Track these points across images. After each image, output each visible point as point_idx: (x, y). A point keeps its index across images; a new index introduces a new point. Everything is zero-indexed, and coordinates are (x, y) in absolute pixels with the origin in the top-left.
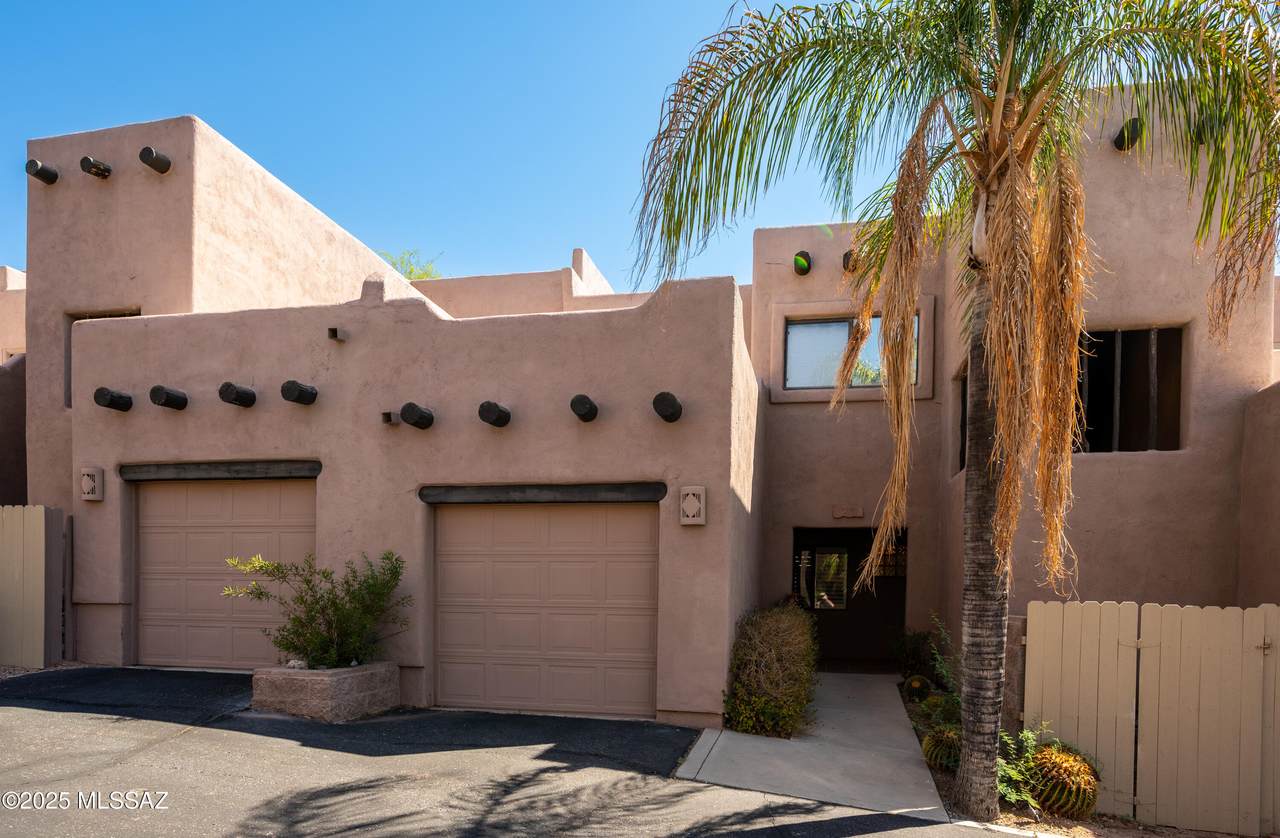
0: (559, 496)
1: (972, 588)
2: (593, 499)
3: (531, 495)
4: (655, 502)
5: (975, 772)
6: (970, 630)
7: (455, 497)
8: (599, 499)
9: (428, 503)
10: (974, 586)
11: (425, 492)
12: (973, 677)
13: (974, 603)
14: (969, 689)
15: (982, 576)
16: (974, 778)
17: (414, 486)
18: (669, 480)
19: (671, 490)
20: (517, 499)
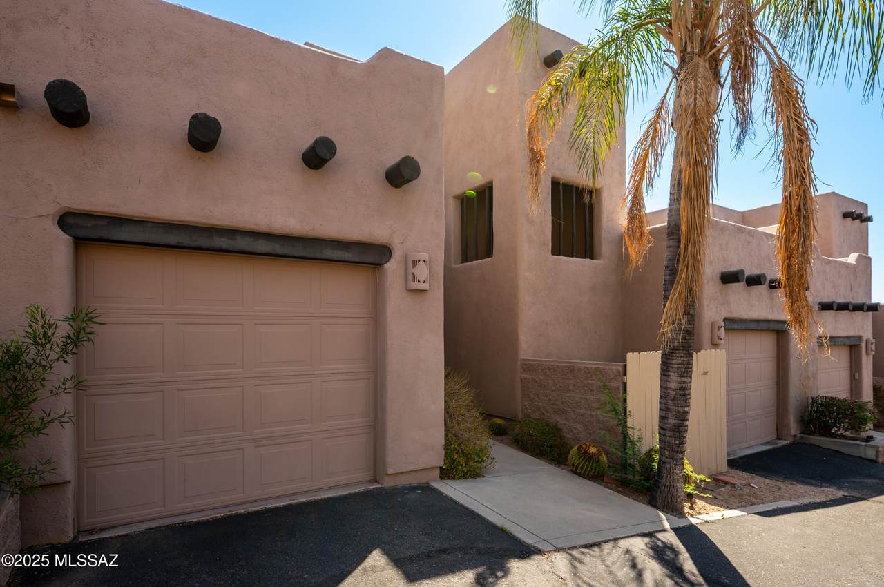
0: (278, 248)
1: (681, 348)
2: (318, 256)
3: (242, 243)
4: (377, 266)
5: (678, 480)
6: (678, 379)
7: (124, 234)
8: (324, 256)
9: (74, 237)
10: (683, 347)
11: (71, 221)
12: (679, 412)
13: (682, 359)
14: (676, 421)
15: (688, 340)
16: (678, 484)
17: (53, 209)
18: (396, 243)
19: (397, 254)
20: (224, 246)
